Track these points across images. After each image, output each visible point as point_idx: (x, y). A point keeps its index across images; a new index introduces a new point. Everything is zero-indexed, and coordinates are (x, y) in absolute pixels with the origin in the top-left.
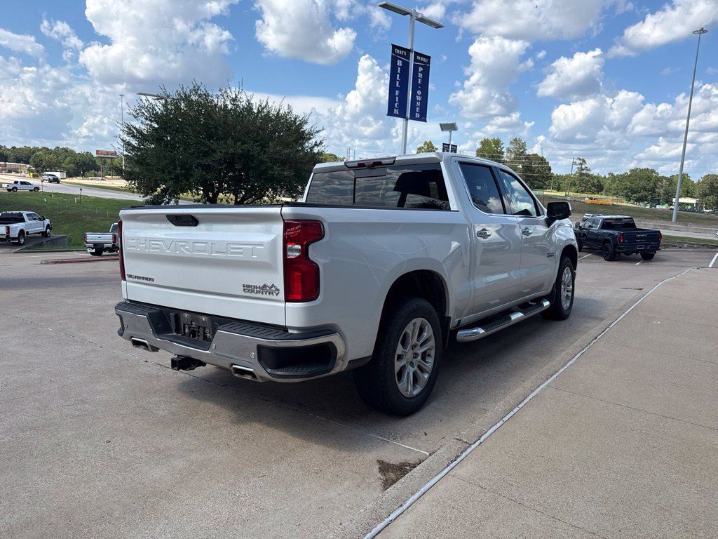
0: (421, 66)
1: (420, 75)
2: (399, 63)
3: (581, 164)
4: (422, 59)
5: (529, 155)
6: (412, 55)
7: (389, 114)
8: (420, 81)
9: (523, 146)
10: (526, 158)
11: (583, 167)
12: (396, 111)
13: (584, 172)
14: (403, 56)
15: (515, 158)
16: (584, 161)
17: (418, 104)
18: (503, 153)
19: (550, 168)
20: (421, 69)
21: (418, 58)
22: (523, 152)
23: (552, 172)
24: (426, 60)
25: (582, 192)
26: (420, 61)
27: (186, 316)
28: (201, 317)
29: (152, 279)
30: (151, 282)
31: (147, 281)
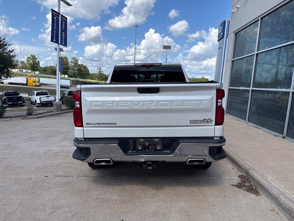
0: (64, 21)
1: (64, 26)
2: (55, 18)
3: (100, 70)
4: (64, 18)
5: (79, 65)
6: (60, 16)
7: (51, 41)
8: (63, 28)
9: (77, 61)
10: (79, 66)
11: (101, 71)
12: (54, 40)
13: (101, 73)
14: (56, 15)
15: (74, 65)
16: (101, 68)
17: (63, 38)
18: (69, 63)
19: (89, 70)
20: (64, 23)
21: (62, 17)
22: (77, 63)
23: (89, 72)
24: (65, 19)
25: (101, 80)
26: (63, 19)
27: (142, 140)
28: (154, 139)
29: (116, 124)
30: (113, 125)
31: (109, 125)
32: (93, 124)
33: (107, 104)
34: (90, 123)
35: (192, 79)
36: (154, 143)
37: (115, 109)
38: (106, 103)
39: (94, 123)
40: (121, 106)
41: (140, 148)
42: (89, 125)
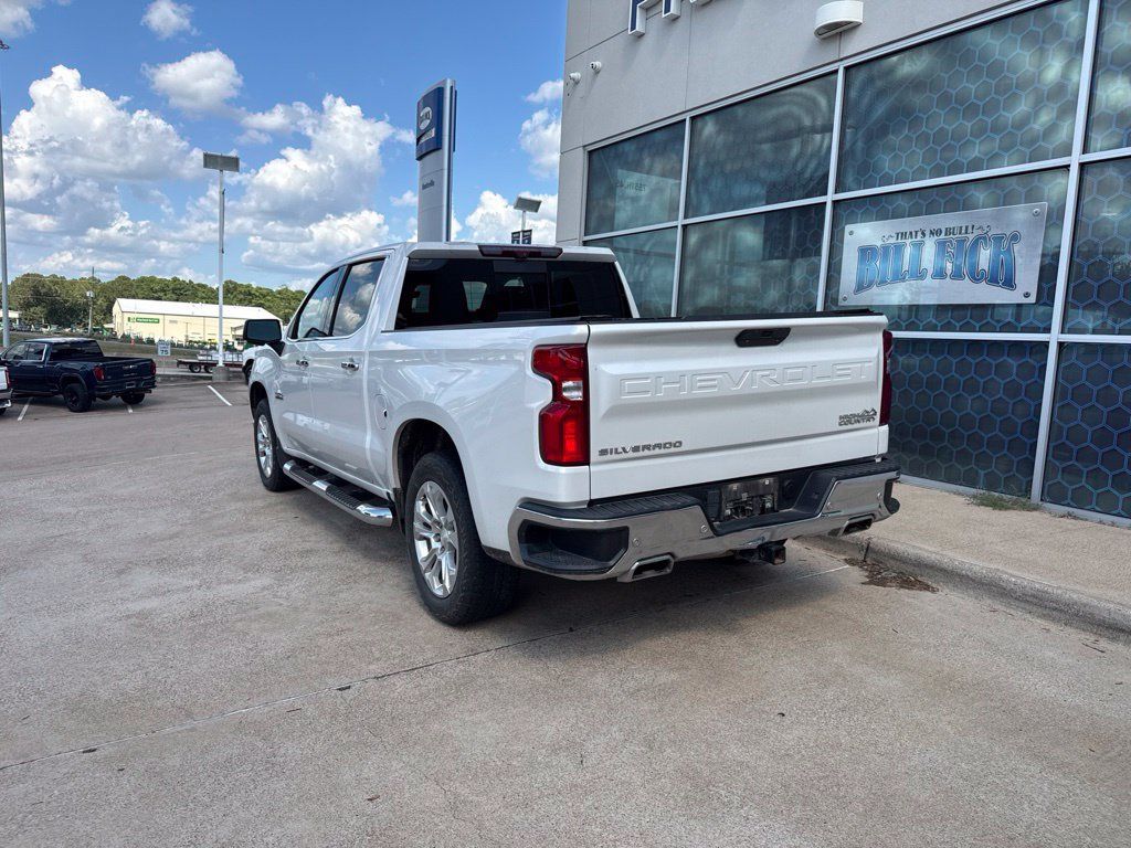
27: (735, 487)
28: (761, 481)
29: (680, 443)
30: (671, 448)
31: (663, 451)
32: (620, 450)
33: (664, 384)
34: (611, 450)
35: (279, 292)
36: (761, 492)
37: (687, 397)
38: (663, 380)
39: (624, 449)
40: (700, 388)
41: (728, 512)
42: (609, 457)
